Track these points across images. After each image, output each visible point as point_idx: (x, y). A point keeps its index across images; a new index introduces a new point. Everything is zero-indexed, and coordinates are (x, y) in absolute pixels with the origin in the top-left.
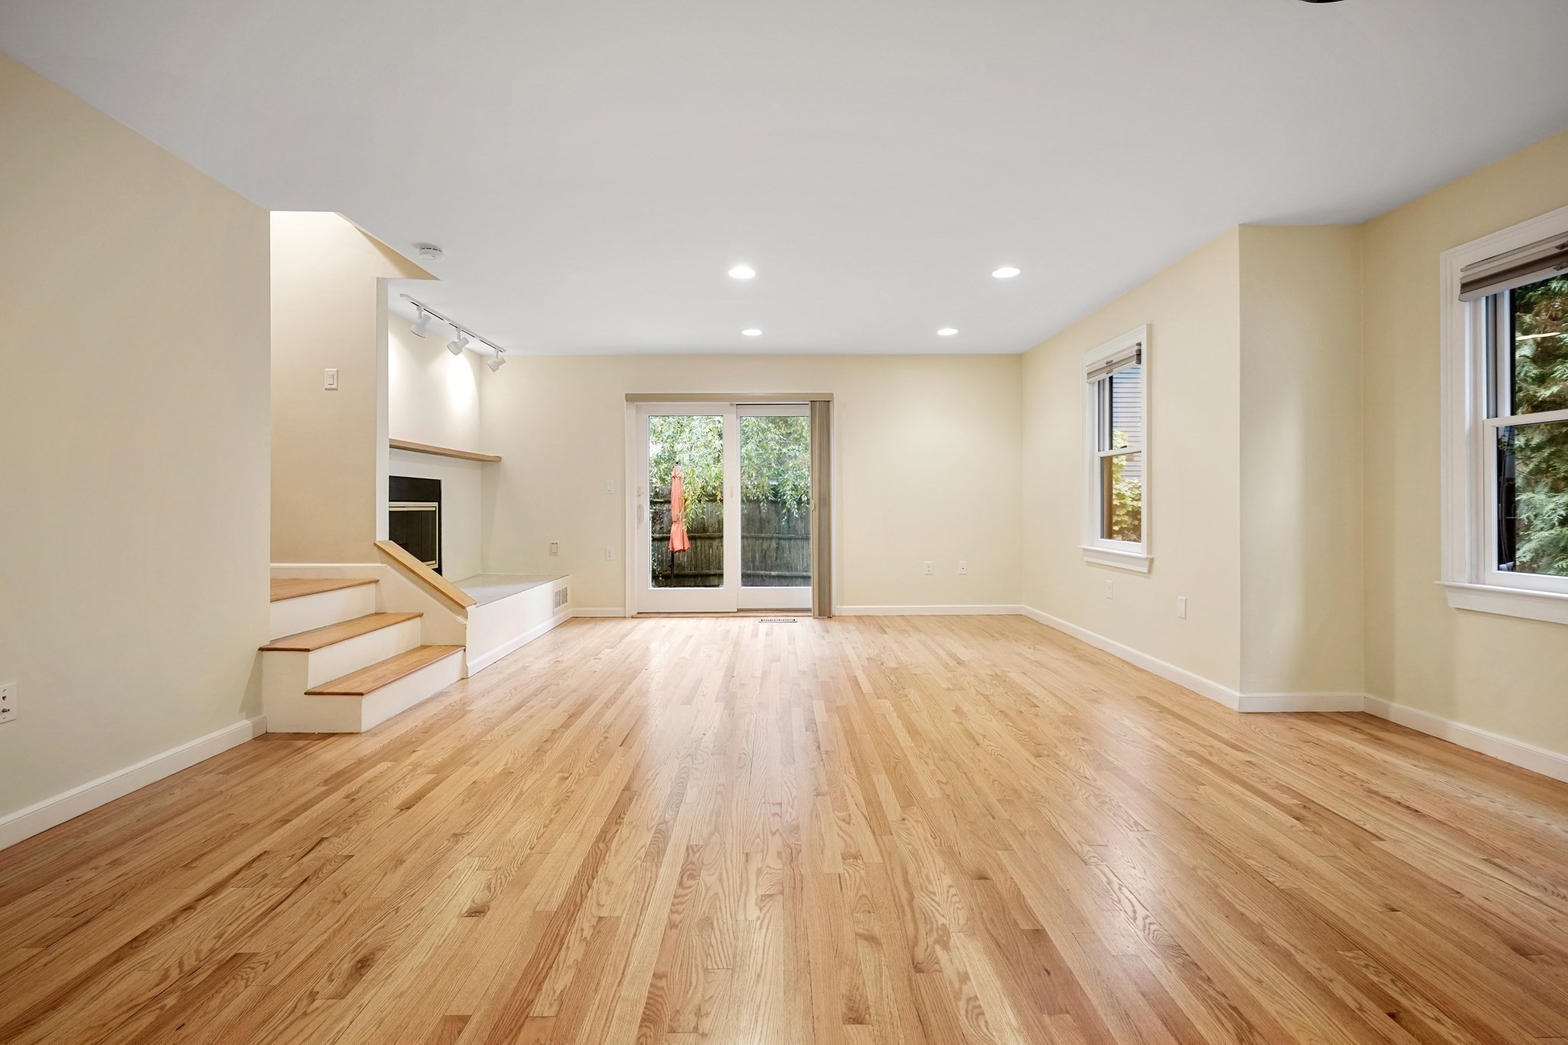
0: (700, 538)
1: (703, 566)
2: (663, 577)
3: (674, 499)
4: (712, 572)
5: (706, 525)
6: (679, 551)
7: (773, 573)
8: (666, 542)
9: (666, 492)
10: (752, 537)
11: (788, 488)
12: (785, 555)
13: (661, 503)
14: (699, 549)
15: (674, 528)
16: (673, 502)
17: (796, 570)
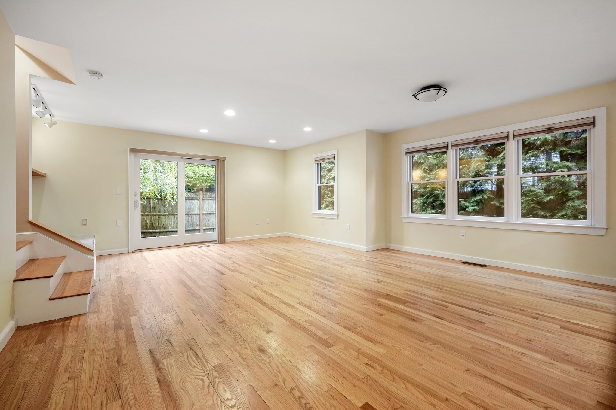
10: (146, 215)
11: (168, 193)
17: (168, 229)
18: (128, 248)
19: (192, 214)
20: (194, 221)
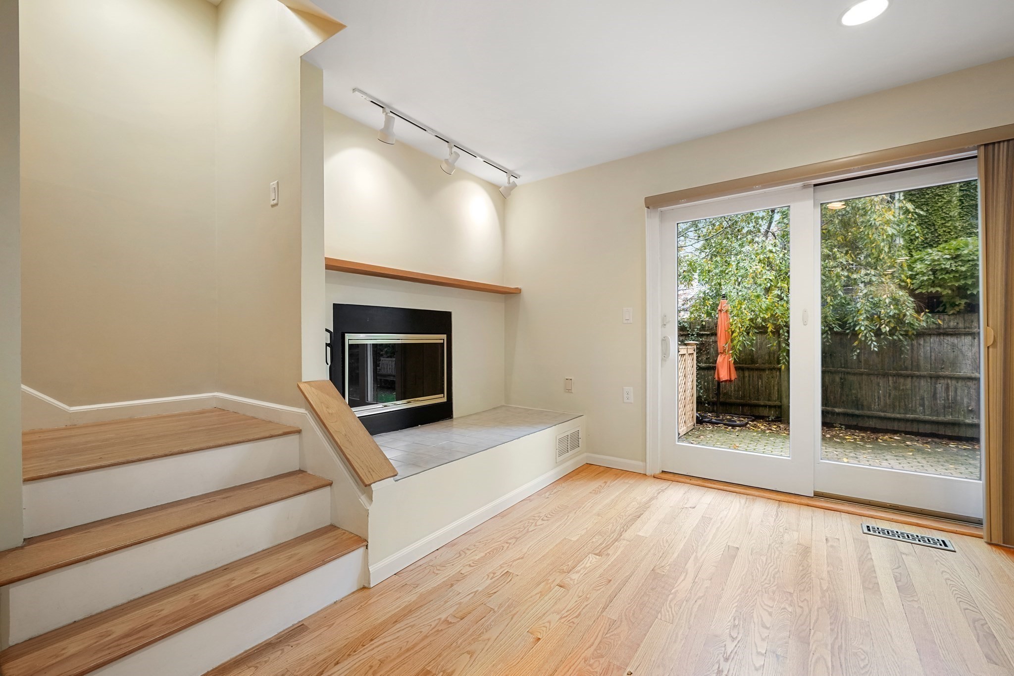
0: (748, 369)
1: (752, 396)
2: (709, 404)
3: (720, 331)
4: (762, 403)
5: (755, 356)
6: (726, 381)
7: (837, 410)
8: (712, 372)
9: (712, 325)
11: (862, 318)
12: (854, 392)
13: (707, 335)
14: (747, 379)
15: (720, 359)
16: (719, 335)
17: (869, 409)
18: (645, 461)
19: (951, 378)
20: (959, 398)
